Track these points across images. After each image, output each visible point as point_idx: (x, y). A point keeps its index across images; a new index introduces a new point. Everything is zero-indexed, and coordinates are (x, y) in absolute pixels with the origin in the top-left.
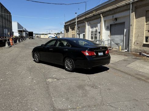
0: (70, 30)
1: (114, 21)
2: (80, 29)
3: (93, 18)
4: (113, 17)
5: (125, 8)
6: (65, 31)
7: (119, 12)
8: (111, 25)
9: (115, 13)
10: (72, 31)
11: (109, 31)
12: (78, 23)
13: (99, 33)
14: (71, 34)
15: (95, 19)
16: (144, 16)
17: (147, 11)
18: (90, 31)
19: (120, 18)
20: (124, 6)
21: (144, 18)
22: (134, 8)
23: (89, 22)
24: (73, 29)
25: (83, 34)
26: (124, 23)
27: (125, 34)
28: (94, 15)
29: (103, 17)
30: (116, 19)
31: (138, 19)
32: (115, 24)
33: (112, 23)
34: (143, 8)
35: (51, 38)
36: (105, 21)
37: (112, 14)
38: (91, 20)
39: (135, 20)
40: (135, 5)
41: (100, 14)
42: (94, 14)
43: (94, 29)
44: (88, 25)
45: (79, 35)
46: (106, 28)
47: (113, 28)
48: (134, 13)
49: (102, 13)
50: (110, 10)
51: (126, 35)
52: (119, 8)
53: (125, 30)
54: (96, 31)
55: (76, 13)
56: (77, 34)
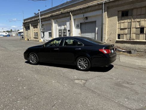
0: (31, 28)
1: (85, 20)
2: (44, 27)
3: (61, 16)
4: (84, 16)
5: (97, 7)
6: (24, 28)
7: (90, 11)
8: (81, 23)
9: (86, 12)
10: (34, 29)
11: (80, 30)
12: (42, 20)
13: (69, 31)
14: (32, 31)
15: (63, 17)
16: (116, 16)
17: (118, 11)
18: (58, 29)
19: (91, 17)
20: (95, 6)
22: (106, 8)
23: (56, 20)
24: (35, 26)
25: (48, 32)
26: (96, 21)
27: (96, 32)
28: (62, 13)
29: (73, 15)
30: (87, 18)
31: (110, 18)
32: (86, 23)
33: (82, 21)
34: (115, 8)
35: (2, 36)
36: (74, 20)
37: (83, 13)
38: (58, 18)
39: (107, 19)
40: (107, 5)
41: (69, 13)
42: (62, 12)
43: (63, 27)
44: (55, 23)
45: (43, 33)
46: (76, 26)
47: (83, 26)
48: (106, 12)
49: (72, 12)
50: (80, 9)
51: (97, 33)
52: (91, 8)
53: (97, 29)
54: (65, 29)
55: (39, 10)
56: (41, 32)
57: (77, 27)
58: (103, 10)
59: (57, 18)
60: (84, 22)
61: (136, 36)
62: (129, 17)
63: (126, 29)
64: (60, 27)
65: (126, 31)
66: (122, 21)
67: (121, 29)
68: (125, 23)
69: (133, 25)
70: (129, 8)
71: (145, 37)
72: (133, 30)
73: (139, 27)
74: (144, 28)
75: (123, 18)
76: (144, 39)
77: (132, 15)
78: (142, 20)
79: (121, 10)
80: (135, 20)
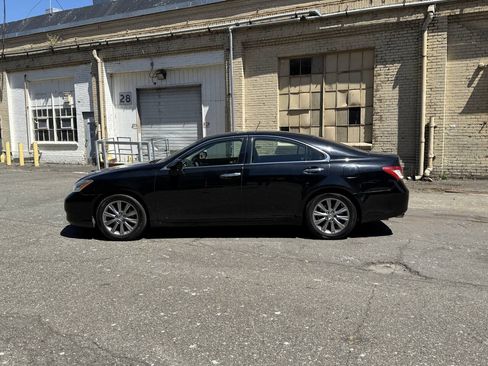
1: (155, 80)
3: (47, 61)
4: (152, 64)
5: (205, 41)
7: (179, 52)
8: (138, 91)
9: (159, 54)
11: (136, 111)
13: (86, 115)
15: (55, 66)
16: (274, 72)
17: (279, 58)
18: (31, 109)
19: (179, 69)
20: (198, 35)
21: (274, 77)
22: (239, 46)
23: (21, 75)
26: (200, 86)
27: (204, 121)
28: (52, 52)
29: (105, 60)
30: (163, 73)
31: (254, 78)
32: (159, 89)
33: (146, 82)
34: (269, 49)
36: (111, 76)
37: (148, 56)
38: (34, 69)
39: (243, 80)
40: (242, 38)
41: (88, 50)
42: (51, 48)
43: (56, 103)
44: (17, 86)
46: (117, 98)
47: (150, 101)
48: (240, 60)
49: (100, 48)
50: (137, 42)
51: (208, 124)
52: (179, 41)
53: (205, 110)
54: (67, 109)
57: (124, 101)
58: (229, 50)
59: (28, 68)
60: (151, 85)
61: (338, 133)
62: (313, 76)
63: (306, 111)
64: (42, 101)
65: (307, 118)
66: (293, 90)
67: (291, 112)
68: (304, 94)
69: (328, 99)
70: (315, 52)
71: (363, 135)
72: (329, 116)
73: (345, 105)
74: (358, 109)
75: (295, 79)
76: (362, 139)
77: (322, 72)
78: (352, 86)
79: (289, 55)
80: (334, 86)
